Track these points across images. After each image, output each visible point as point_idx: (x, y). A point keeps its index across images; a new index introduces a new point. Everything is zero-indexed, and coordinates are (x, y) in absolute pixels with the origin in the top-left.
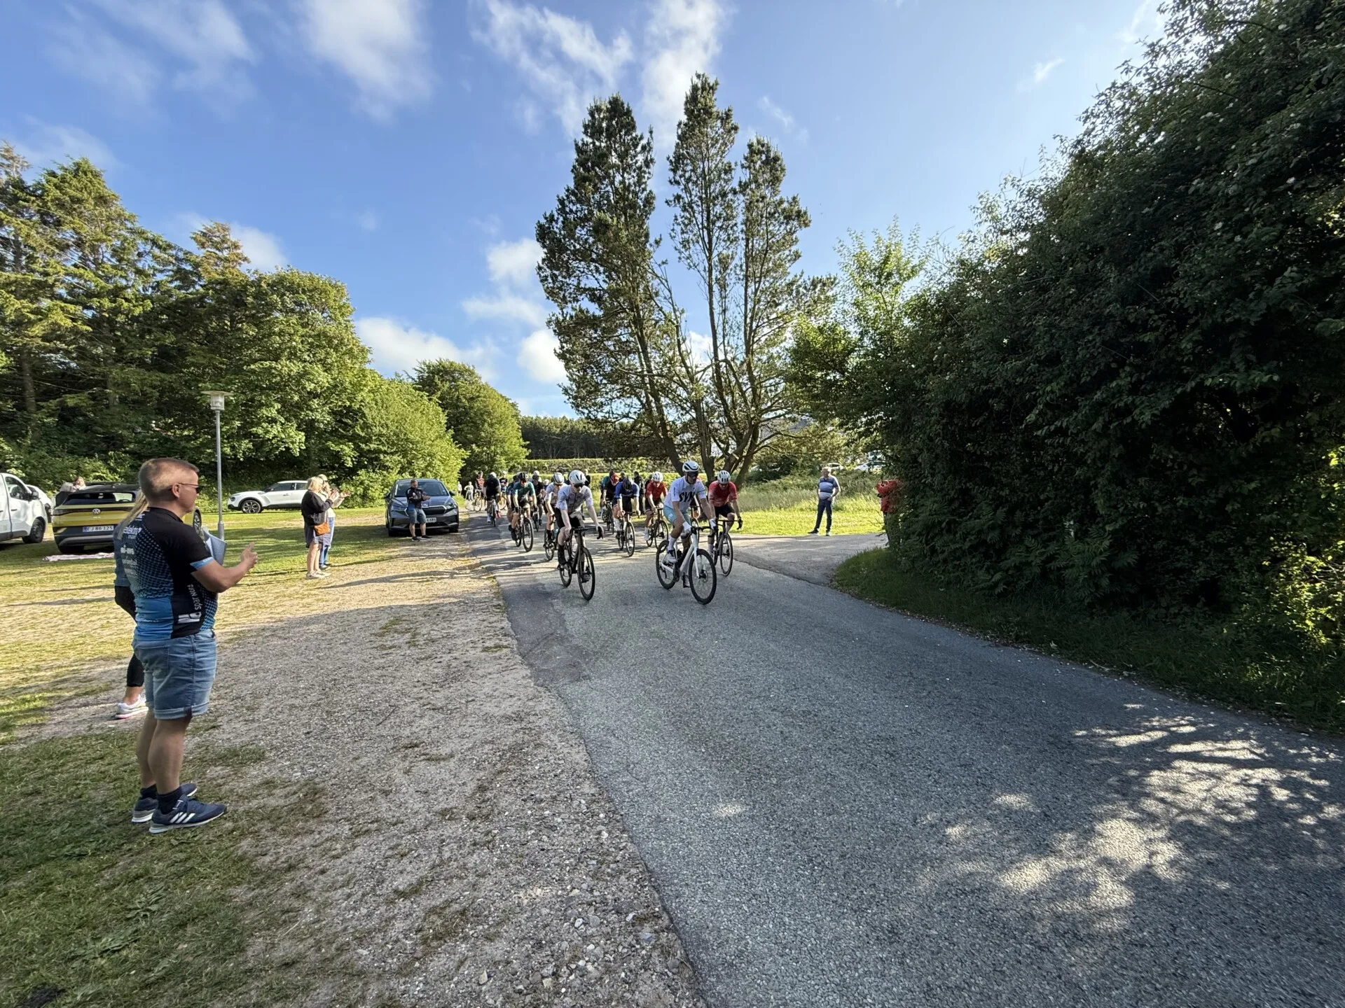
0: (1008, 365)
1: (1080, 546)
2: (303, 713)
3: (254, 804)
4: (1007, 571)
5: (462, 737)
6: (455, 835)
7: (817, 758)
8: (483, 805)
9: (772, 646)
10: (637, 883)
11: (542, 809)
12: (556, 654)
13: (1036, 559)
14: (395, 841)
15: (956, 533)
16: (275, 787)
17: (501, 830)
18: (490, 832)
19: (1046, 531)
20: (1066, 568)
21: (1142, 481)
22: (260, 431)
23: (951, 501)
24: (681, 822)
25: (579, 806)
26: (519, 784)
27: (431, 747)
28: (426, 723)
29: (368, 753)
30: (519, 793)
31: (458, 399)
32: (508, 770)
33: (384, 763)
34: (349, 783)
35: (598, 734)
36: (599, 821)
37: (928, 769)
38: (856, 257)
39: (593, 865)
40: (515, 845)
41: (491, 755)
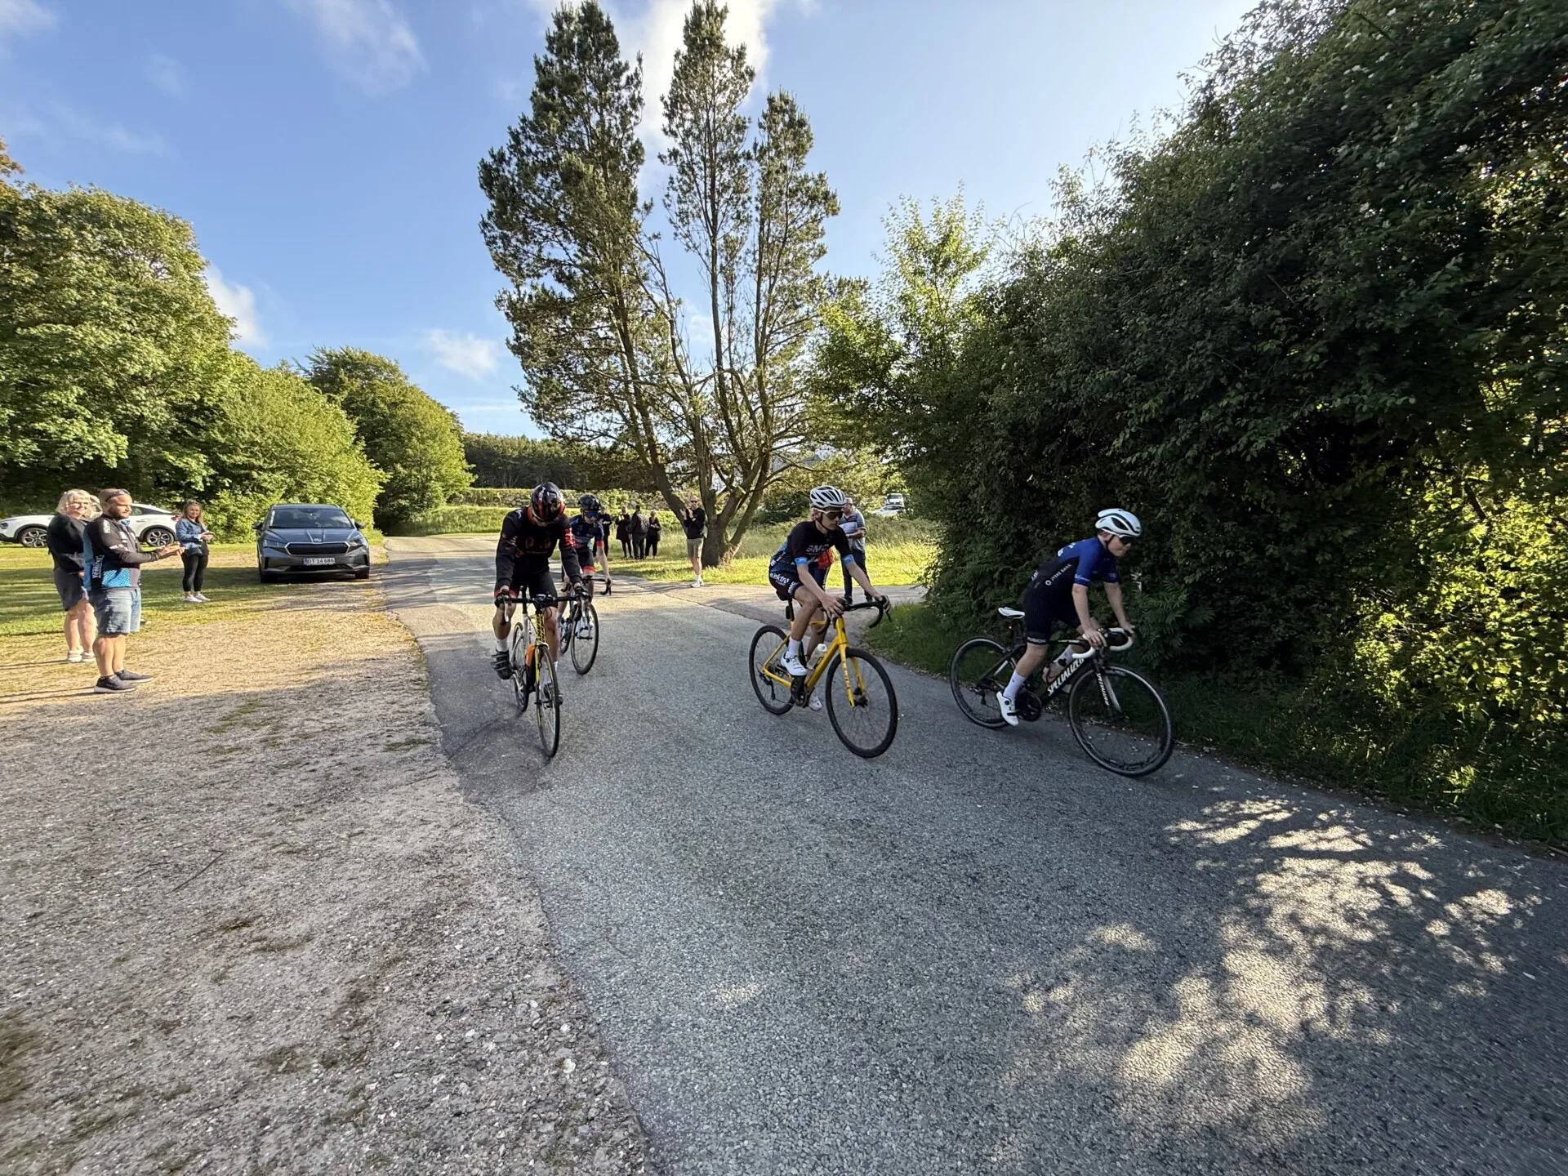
0: (1100, 376)
1: (1152, 601)
5: (333, 900)
6: (292, 1104)
7: (879, 892)
8: (355, 1033)
10: (625, 1159)
11: (463, 1028)
12: (502, 751)
15: (1009, 585)
17: (383, 1081)
18: (362, 1088)
22: (52, 429)
23: (1004, 548)
24: (694, 1026)
25: (526, 1013)
26: (425, 982)
27: (273, 925)
28: (271, 880)
29: (150, 945)
30: (423, 1000)
31: (374, 403)
32: (408, 956)
33: (177, 964)
34: (95, 1013)
35: (561, 878)
36: (560, 1039)
37: (1023, 897)
38: (909, 233)
39: (548, 1133)
40: (407, 1111)
41: (379, 932)
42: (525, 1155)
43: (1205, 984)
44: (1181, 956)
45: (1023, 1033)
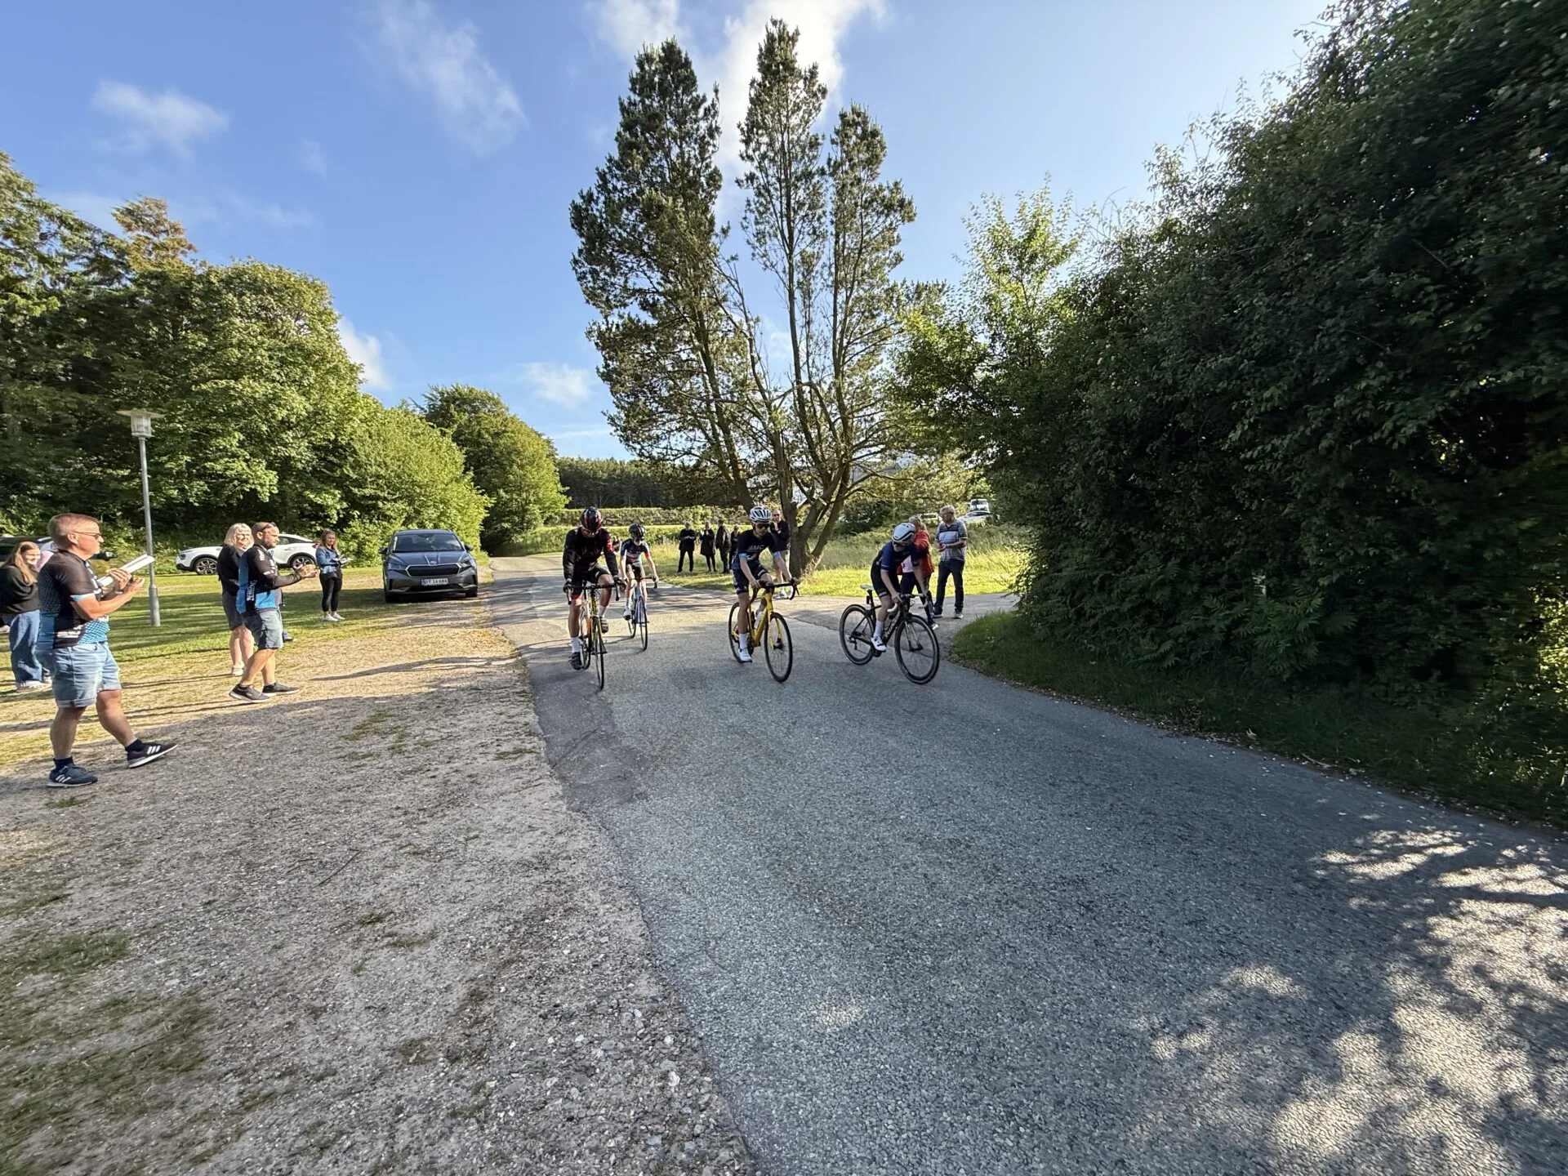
0: (1212, 365)
1: (1279, 606)
2: (211, 867)
3: (81, 1048)
4: (1176, 639)
5: (453, 900)
6: (421, 1095)
7: (983, 918)
8: (475, 1030)
9: (892, 743)
11: (573, 1032)
12: (600, 762)
13: (1218, 624)
14: (315, 1114)
15: (1112, 591)
16: (126, 1012)
17: (502, 1080)
18: (483, 1085)
19: (1230, 587)
20: (1255, 636)
21: (1371, 521)
22: (218, 468)
23: (1104, 553)
24: (796, 1047)
25: (631, 1022)
26: (537, 985)
27: (402, 922)
28: (400, 879)
29: (300, 935)
30: (535, 1003)
31: (479, 435)
32: (521, 958)
33: (323, 954)
34: (258, 995)
35: (659, 889)
36: (665, 1051)
37: (1145, 931)
38: (992, 231)
39: (656, 1146)
40: (524, 1112)
41: (494, 933)
42: (634, 1167)
43: (1373, 1041)
44: (1338, 1007)
45: (1153, 1082)
